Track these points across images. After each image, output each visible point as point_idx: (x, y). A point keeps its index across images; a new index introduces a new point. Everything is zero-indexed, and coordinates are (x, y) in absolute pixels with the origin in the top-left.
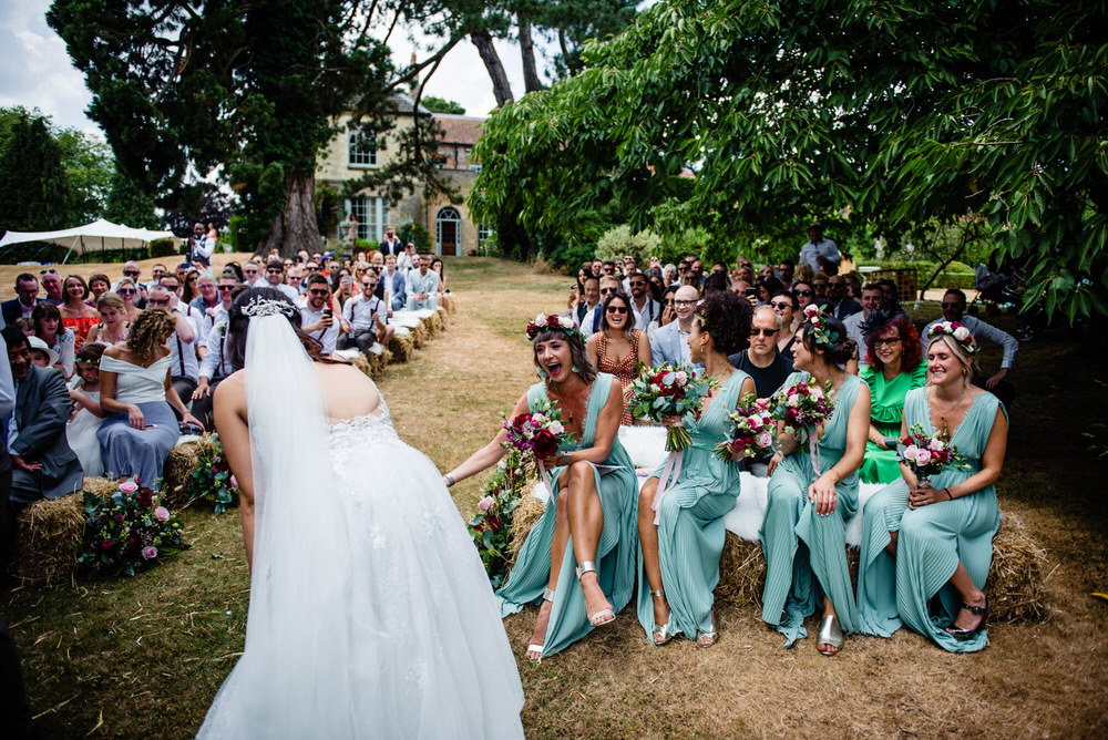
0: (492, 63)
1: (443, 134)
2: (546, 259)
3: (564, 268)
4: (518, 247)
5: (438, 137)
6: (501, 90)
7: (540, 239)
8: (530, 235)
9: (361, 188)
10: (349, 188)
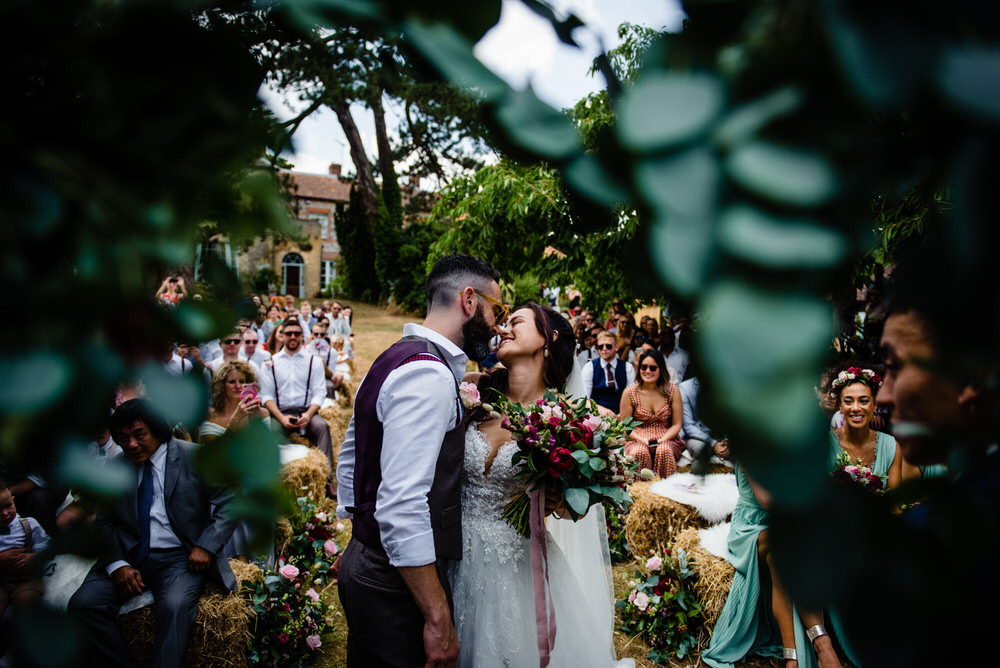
0: (350, 129)
1: (296, 188)
2: (398, 303)
3: (417, 311)
4: (368, 291)
5: (292, 191)
6: (357, 151)
7: (392, 284)
8: (382, 280)
9: (215, 234)
10: (204, 234)
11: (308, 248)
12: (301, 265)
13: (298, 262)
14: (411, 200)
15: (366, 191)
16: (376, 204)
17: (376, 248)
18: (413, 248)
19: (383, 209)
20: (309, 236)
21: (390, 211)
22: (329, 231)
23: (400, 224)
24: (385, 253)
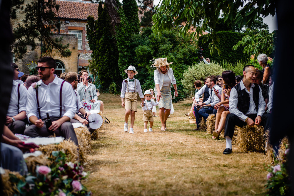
11: (68, 54)
12: (62, 69)
13: (60, 67)
14: (145, 14)
15: (111, 6)
16: (118, 15)
17: (119, 50)
18: (146, 47)
19: (123, 19)
20: (68, 45)
21: (129, 21)
22: (84, 44)
23: (137, 31)
24: (126, 53)
